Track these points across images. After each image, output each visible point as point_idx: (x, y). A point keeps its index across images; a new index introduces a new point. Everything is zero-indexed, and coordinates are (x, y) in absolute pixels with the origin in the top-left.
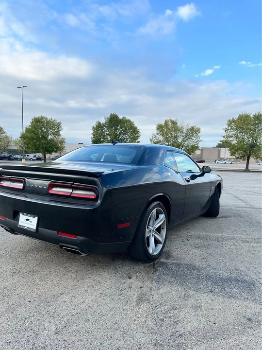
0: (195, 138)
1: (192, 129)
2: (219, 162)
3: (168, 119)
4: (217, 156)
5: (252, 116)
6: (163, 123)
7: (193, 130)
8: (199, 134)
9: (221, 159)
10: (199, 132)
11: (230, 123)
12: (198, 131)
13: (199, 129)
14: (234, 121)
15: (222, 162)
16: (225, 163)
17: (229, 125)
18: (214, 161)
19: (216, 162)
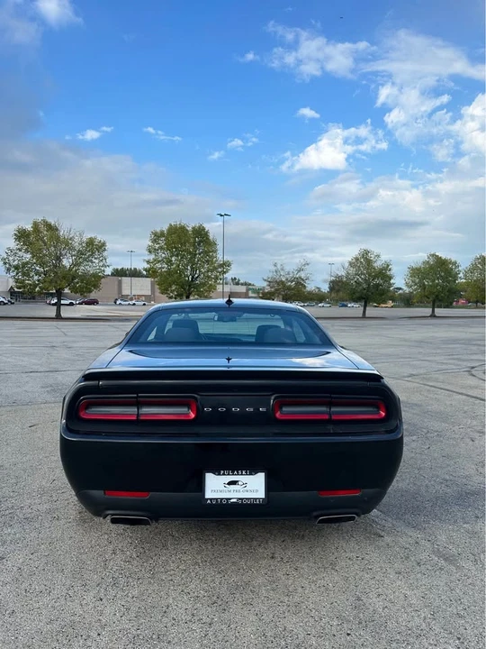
0: (97, 261)
1: (91, 242)
2: (123, 303)
3: (40, 219)
4: (116, 292)
5: (190, 229)
6: (29, 227)
7: (93, 245)
8: (105, 254)
9: (124, 298)
10: (105, 250)
11: (157, 237)
12: (101, 247)
13: (104, 244)
14: (162, 234)
15: (127, 303)
16: (134, 304)
17: (154, 241)
18: (113, 300)
19: (118, 303)
